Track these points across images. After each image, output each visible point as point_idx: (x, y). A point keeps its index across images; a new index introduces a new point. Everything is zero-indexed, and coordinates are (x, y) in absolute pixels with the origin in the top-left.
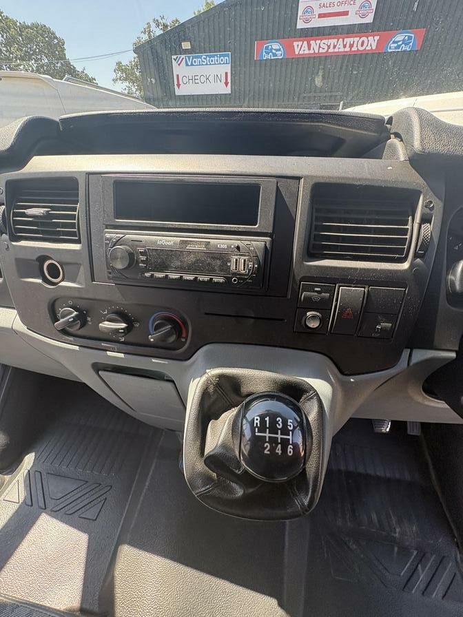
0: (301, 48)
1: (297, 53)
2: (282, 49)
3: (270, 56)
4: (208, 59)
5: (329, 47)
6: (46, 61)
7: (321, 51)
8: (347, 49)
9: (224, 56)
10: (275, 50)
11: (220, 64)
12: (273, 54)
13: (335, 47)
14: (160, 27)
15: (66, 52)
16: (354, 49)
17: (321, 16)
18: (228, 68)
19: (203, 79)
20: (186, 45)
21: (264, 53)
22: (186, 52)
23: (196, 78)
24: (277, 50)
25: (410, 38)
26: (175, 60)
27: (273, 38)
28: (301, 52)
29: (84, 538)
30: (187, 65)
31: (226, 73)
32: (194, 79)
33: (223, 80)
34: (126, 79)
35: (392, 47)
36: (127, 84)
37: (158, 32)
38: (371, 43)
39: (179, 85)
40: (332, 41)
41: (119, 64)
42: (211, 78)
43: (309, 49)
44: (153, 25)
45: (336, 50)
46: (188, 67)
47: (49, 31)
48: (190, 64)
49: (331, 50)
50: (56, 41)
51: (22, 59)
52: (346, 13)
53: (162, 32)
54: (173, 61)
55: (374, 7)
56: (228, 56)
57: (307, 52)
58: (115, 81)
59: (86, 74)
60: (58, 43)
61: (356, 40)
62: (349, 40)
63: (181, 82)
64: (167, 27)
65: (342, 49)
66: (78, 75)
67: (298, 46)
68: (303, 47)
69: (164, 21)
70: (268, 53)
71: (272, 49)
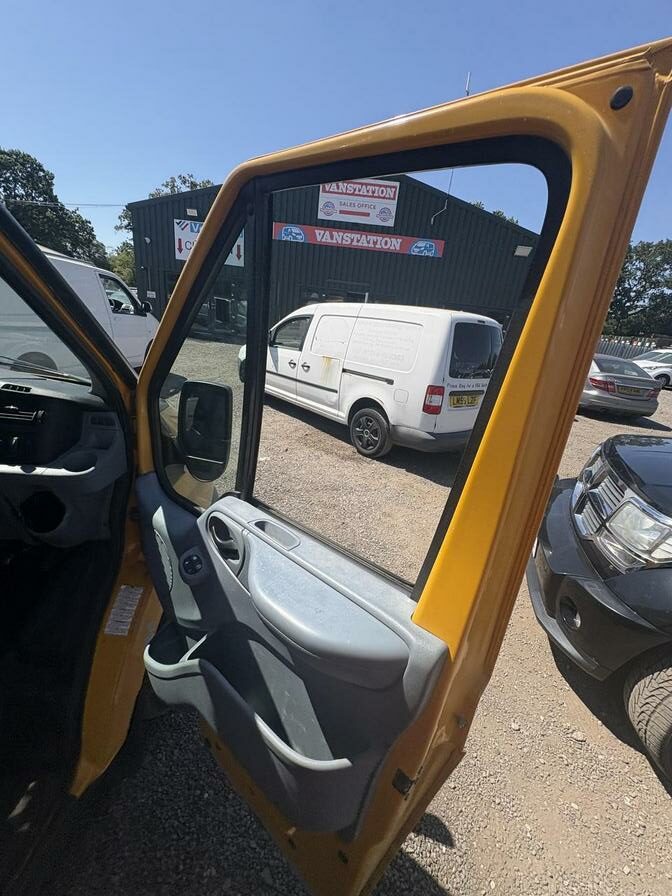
0: (323, 236)
1: (318, 240)
2: (302, 234)
3: (291, 239)
5: (352, 240)
6: (22, 192)
7: (344, 242)
8: (371, 245)
12: (293, 236)
13: (358, 241)
14: (187, 185)
16: (378, 246)
17: (341, 212)
20: (192, 212)
21: (283, 235)
22: (192, 218)
24: (297, 234)
25: (431, 246)
26: (177, 224)
28: (323, 240)
30: (192, 231)
31: (240, 247)
33: (235, 253)
35: (415, 251)
37: (185, 189)
38: (394, 244)
39: (180, 250)
40: (356, 236)
43: (332, 239)
44: (178, 183)
45: (360, 244)
46: (193, 234)
47: (33, 162)
49: (355, 243)
50: (42, 174)
52: (368, 215)
53: (189, 189)
54: (175, 224)
55: (394, 214)
57: (330, 241)
58: (118, 228)
59: (78, 216)
60: (45, 176)
61: (380, 239)
62: (372, 238)
63: (183, 247)
64: (196, 185)
65: (366, 245)
66: (67, 214)
67: (320, 234)
68: (325, 236)
69: (192, 179)
70: (287, 235)
71: (292, 232)
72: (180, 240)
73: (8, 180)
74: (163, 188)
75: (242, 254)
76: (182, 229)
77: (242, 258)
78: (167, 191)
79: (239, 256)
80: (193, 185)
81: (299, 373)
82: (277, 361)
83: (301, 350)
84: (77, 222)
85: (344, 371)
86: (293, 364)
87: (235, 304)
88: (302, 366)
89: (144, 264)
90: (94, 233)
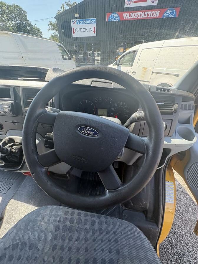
0: (126, 16)
1: (124, 18)
2: (118, 17)
4: (86, 21)
6: (19, 21)
7: (135, 17)
8: (146, 17)
9: (93, 20)
11: (92, 23)
12: (114, 19)
13: (141, 16)
14: (68, 6)
15: (27, 17)
16: (149, 16)
17: (135, 2)
18: (95, 25)
19: (84, 30)
20: (77, 15)
21: (110, 19)
22: (77, 18)
24: (116, 17)
25: (173, 11)
26: (72, 21)
27: (114, 12)
28: (126, 18)
31: (94, 27)
32: (80, 30)
33: (93, 30)
34: (53, 29)
35: (166, 16)
36: (54, 31)
37: (67, 8)
38: (156, 14)
39: (74, 33)
40: (140, 13)
41: (50, 22)
42: (88, 30)
44: (65, 5)
46: (78, 25)
47: (20, 8)
48: (78, 23)
49: (139, 17)
50: (23, 12)
51: (8, 20)
52: (146, 1)
54: (71, 22)
56: (95, 20)
57: (129, 18)
58: (49, 30)
59: (36, 27)
60: (24, 13)
61: (150, 12)
62: (147, 13)
63: (75, 31)
64: (71, 6)
65: (144, 17)
66: (33, 27)
67: (125, 15)
68: (127, 16)
69: (70, 3)
70: (112, 19)
71: (114, 16)
72: (73, 28)
73: (14, 17)
74: (61, 9)
75: (95, 31)
76: (74, 24)
77: (96, 32)
78: (62, 10)
79: (94, 32)
80: (70, 5)
83: (132, 66)
84: (36, 30)
85: (153, 73)
87: (93, 53)
88: (132, 73)
89: (63, 41)
90: (42, 33)
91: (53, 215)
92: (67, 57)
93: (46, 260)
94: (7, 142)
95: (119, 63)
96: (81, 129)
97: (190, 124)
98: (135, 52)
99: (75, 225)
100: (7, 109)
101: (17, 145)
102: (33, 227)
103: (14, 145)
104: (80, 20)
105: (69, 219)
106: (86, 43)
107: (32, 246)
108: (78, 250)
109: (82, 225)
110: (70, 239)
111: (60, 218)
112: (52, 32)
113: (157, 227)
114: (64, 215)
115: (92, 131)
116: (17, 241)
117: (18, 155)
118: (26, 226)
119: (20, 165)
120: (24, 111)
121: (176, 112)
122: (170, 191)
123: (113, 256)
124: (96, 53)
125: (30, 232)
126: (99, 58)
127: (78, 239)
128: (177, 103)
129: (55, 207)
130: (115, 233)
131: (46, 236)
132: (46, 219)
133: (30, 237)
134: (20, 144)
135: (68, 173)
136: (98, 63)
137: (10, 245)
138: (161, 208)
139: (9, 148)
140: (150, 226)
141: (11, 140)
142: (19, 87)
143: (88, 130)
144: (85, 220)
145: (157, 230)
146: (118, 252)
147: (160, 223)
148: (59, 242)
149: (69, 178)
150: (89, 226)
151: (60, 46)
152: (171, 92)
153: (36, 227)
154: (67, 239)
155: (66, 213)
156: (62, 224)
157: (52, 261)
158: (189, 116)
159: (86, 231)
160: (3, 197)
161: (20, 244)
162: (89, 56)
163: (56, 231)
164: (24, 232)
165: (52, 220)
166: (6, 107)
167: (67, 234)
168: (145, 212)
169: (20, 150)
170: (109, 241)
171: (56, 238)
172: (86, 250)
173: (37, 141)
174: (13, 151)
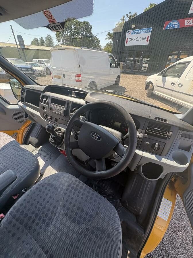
1: (186, 25)
2: (178, 24)
3: (172, 28)
4: (141, 31)
6: (85, 34)
9: (149, 29)
10: (174, 24)
11: (146, 32)
12: (173, 26)
14: (128, 17)
15: (92, 30)
18: (149, 34)
19: (138, 39)
20: (133, 26)
21: (168, 26)
23: (135, 39)
24: (175, 25)
26: (128, 32)
27: (174, 19)
28: (188, 24)
29: (44, 163)
31: (148, 36)
32: (133, 40)
33: (146, 39)
34: (110, 38)
36: (110, 40)
37: (127, 19)
39: (127, 42)
41: (109, 33)
42: (141, 39)
44: (126, 16)
46: (132, 35)
47: (88, 23)
48: (133, 33)
50: (89, 26)
51: (78, 34)
54: (127, 33)
56: (151, 29)
57: (191, 24)
58: (106, 39)
59: (97, 37)
63: (128, 41)
67: (187, 22)
68: (190, 22)
69: (130, 14)
70: (170, 26)
71: (173, 24)
72: (127, 38)
73: (82, 31)
74: (120, 21)
75: (149, 39)
76: (129, 34)
77: (149, 41)
79: (147, 41)
80: (131, 16)
81: (176, 88)
82: (165, 82)
83: (179, 77)
84: (96, 40)
86: (173, 84)
87: (142, 60)
88: (178, 85)
89: (115, 50)
90: (100, 42)
91: (69, 179)
92: (115, 65)
93: (60, 197)
94: (57, 130)
95: (165, 73)
96: (92, 134)
97: (189, 151)
98: (187, 64)
99: (78, 188)
100: (62, 112)
101: (62, 133)
102: (58, 179)
103: (60, 133)
104: (135, 31)
105: (76, 184)
106: (136, 52)
107: (55, 188)
108: (76, 201)
109: (82, 190)
110: (74, 194)
111: (72, 182)
112: (108, 41)
113: (144, 233)
114: (74, 181)
115: (98, 136)
116: (50, 183)
117: (61, 139)
118: (55, 178)
119: (60, 145)
120: (70, 115)
121: (170, 138)
122: (166, 209)
123: (94, 214)
124: (145, 59)
125: (56, 181)
126: (147, 65)
127: (78, 196)
128: (172, 132)
129: (71, 175)
130: (99, 203)
131: (63, 187)
132: (65, 179)
133: (56, 184)
134: (63, 133)
135: (87, 161)
136: (144, 70)
137: (47, 183)
138: (152, 218)
139: (58, 134)
140: (137, 229)
141: (59, 130)
142: (71, 101)
143: (96, 136)
144: (85, 188)
145: (143, 235)
146: (97, 213)
147: (148, 231)
148: (68, 192)
149: (86, 165)
150: (86, 193)
151: (111, 56)
152: (167, 122)
153: (59, 181)
154: (72, 193)
155: (76, 181)
156: (72, 185)
157: (63, 199)
158: (190, 144)
159: (83, 194)
160: (45, 163)
161: (51, 184)
162: (137, 63)
163: (68, 187)
164: (54, 180)
165: (68, 180)
166: (62, 111)
167: (73, 190)
168: (137, 216)
169: (63, 136)
170: (94, 205)
171: (67, 190)
172: (80, 203)
173: (72, 134)
174: (59, 136)
